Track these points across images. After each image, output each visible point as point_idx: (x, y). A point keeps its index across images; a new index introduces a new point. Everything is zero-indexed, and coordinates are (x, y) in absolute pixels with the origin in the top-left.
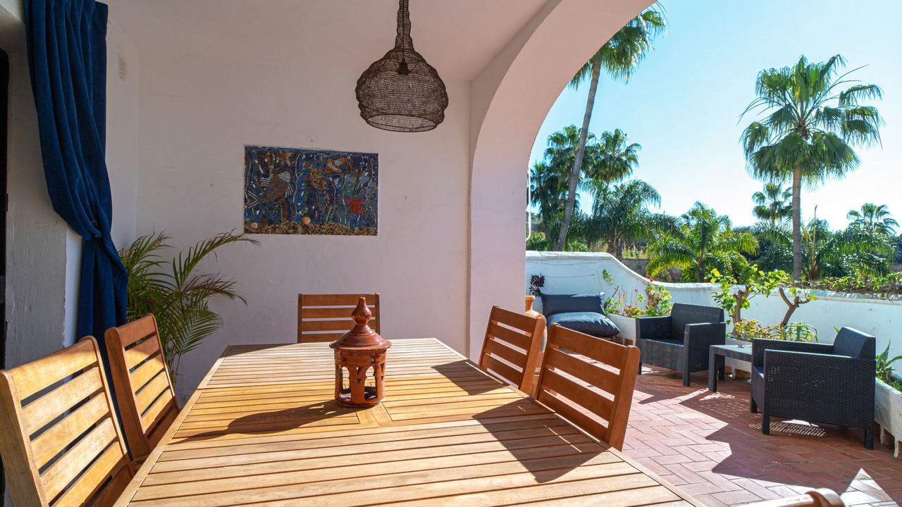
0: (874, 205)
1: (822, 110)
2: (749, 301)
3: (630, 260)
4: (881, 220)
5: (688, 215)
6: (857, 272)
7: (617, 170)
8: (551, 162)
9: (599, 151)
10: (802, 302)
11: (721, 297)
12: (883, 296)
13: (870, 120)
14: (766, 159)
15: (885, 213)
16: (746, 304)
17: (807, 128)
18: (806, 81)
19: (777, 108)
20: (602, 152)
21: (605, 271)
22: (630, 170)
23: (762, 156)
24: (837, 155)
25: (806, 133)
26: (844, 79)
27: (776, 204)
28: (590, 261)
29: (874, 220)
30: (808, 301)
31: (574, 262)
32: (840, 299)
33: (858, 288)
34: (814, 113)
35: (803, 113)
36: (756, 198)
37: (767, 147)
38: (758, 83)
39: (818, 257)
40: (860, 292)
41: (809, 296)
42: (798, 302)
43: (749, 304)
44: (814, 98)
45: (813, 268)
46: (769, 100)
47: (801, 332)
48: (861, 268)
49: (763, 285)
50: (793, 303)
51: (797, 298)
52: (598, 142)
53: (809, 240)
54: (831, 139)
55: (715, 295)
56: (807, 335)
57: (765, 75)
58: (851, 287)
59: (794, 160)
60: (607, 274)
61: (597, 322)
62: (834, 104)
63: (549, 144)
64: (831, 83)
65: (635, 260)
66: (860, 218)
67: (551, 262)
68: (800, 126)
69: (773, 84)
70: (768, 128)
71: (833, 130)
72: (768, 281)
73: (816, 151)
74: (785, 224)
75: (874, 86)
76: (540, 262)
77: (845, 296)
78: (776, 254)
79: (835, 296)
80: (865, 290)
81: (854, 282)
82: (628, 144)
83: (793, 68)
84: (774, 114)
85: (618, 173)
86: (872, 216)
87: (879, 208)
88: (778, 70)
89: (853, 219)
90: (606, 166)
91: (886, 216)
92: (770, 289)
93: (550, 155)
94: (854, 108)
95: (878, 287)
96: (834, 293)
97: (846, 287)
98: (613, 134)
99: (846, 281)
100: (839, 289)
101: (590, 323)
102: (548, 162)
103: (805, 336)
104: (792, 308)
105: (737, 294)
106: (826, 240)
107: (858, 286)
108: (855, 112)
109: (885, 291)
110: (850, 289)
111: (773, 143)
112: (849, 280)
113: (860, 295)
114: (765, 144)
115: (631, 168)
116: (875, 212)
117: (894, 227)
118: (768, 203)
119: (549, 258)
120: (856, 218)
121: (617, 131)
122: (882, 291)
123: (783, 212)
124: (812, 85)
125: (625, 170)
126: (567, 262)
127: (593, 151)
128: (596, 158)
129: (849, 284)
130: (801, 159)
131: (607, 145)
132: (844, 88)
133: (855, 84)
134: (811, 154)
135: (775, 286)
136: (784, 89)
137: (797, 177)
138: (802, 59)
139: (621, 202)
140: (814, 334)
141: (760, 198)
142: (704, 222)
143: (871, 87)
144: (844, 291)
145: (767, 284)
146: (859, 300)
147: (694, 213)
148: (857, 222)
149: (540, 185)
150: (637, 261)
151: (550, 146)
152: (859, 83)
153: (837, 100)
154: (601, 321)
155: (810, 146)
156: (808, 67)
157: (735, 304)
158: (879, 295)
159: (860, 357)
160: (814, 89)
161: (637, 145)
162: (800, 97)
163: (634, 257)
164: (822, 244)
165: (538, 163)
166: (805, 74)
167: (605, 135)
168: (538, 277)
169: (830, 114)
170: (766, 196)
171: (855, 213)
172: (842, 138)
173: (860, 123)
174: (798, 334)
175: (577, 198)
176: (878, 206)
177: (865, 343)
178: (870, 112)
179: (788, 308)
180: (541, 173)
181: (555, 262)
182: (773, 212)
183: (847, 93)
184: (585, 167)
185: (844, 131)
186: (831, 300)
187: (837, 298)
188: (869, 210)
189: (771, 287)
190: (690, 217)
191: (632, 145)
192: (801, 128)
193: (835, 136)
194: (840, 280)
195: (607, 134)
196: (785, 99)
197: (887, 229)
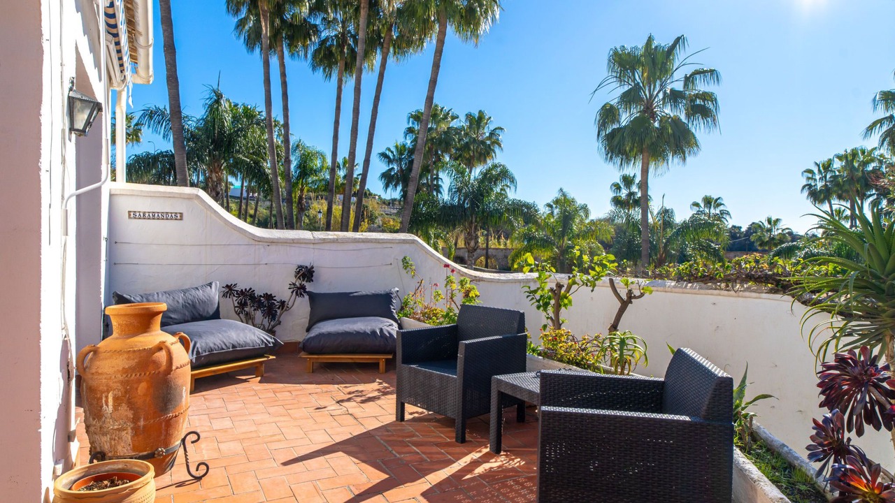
0: (712, 197)
1: (668, 92)
2: (570, 297)
3: (497, 249)
4: (718, 212)
5: (552, 204)
6: (699, 260)
7: (480, 154)
8: (411, 142)
9: (463, 133)
10: (635, 297)
11: (535, 292)
12: (727, 286)
13: (710, 105)
14: (616, 140)
15: (721, 204)
16: (566, 301)
17: (655, 110)
18: (654, 62)
19: (626, 88)
20: (466, 134)
21: (405, 258)
22: (494, 155)
23: (613, 138)
24: (681, 138)
25: (653, 115)
26: (688, 61)
27: (631, 194)
28: (385, 245)
29: (713, 211)
30: (642, 295)
31: (362, 246)
32: (681, 290)
33: (701, 277)
34: (661, 95)
35: (651, 95)
36: (614, 188)
37: (618, 128)
38: (609, 61)
39: (666, 245)
40: (702, 281)
41: (643, 289)
42: (631, 296)
43: (570, 302)
44: (661, 79)
45: (661, 256)
46: (620, 79)
47: (625, 348)
48: (701, 256)
49: (589, 274)
50: (625, 297)
51: (630, 292)
52: (462, 124)
53: (657, 228)
54: (676, 122)
55: (527, 289)
56: (634, 351)
57: (616, 53)
58: (692, 275)
59: (642, 142)
60: (407, 263)
61: (374, 332)
62: (679, 86)
63: (409, 122)
64: (676, 64)
65: (502, 250)
66: (701, 209)
67: (327, 246)
68: (648, 108)
69: (623, 62)
70: (619, 109)
71: (679, 114)
72: (593, 269)
73: (662, 134)
74: (636, 213)
75: (715, 70)
76: (312, 246)
77: (686, 286)
78: (629, 242)
79: (675, 287)
80: (707, 279)
81: (696, 269)
82: (492, 128)
83: (642, 48)
84: (623, 93)
85: (482, 158)
86: (710, 208)
87: (717, 200)
88: (628, 47)
89: (695, 209)
90: (469, 149)
91: (722, 208)
92: (597, 280)
93: (411, 135)
94: (697, 92)
95: (722, 275)
96: (673, 283)
97: (688, 275)
98: (477, 115)
99: (687, 268)
100: (680, 278)
101: (365, 333)
102: (409, 142)
103: (630, 353)
104: (625, 304)
105: (555, 288)
106: (672, 229)
107: (700, 274)
108: (697, 96)
109: (729, 280)
110: (692, 277)
111: (623, 124)
112: (691, 266)
113: (702, 285)
114: (616, 126)
115: (495, 153)
116: (713, 204)
117: (728, 218)
118: (624, 193)
119: (324, 241)
120: (697, 209)
121: (480, 112)
122: (727, 280)
123: (637, 203)
124: (659, 66)
125: (488, 153)
126: (352, 246)
127: (457, 133)
128: (460, 140)
129: (690, 271)
130: (648, 141)
131: (470, 127)
132: (688, 70)
133: (698, 67)
134: (658, 136)
135: (602, 276)
136: (633, 71)
137: (645, 161)
138: (650, 37)
139: (479, 187)
140: (642, 349)
141: (617, 189)
142: (565, 211)
143: (712, 72)
144: (685, 281)
145: (592, 273)
146: (702, 291)
147: (557, 202)
148: (699, 213)
149: (401, 167)
150: (504, 251)
151: (411, 125)
152: (701, 67)
153: (682, 84)
154: (381, 330)
155: (657, 128)
156: (656, 47)
157: (552, 302)
158: (723, 285)
159: (706, 418)
160: (661, 71)
161: (502, 129)
162: (648, 78)
163: (502, 247)
164: (669, 232)
165: (398, 144)
166: (653, 54)
167: (469, 116)
168: (307, 267)
169: (675, 97)
170: (622, 186)
171: (696, 204)
172: (686, 122)
173: (703, 108)
174: (621, 350)
175: (440, 183)
176: (715, 198)
177: (715, 390)
178: (711, 97)
179: (619, 305)
180: (402, 154)
181: (334, 246)
182: (628, 202)
183: (691, 76)
184: (447, 149)
185: (688, 116)
186: (671, 292)
187: (677, 290)
188: (708, 201)
189: (598, 277)
190: (554, 206)
191: (496, 129)
192: (649, 111)
193: (679, 119)
194: (681, 267)
195: (471, 115)
196: (635, 79)
197: (723, 219)
